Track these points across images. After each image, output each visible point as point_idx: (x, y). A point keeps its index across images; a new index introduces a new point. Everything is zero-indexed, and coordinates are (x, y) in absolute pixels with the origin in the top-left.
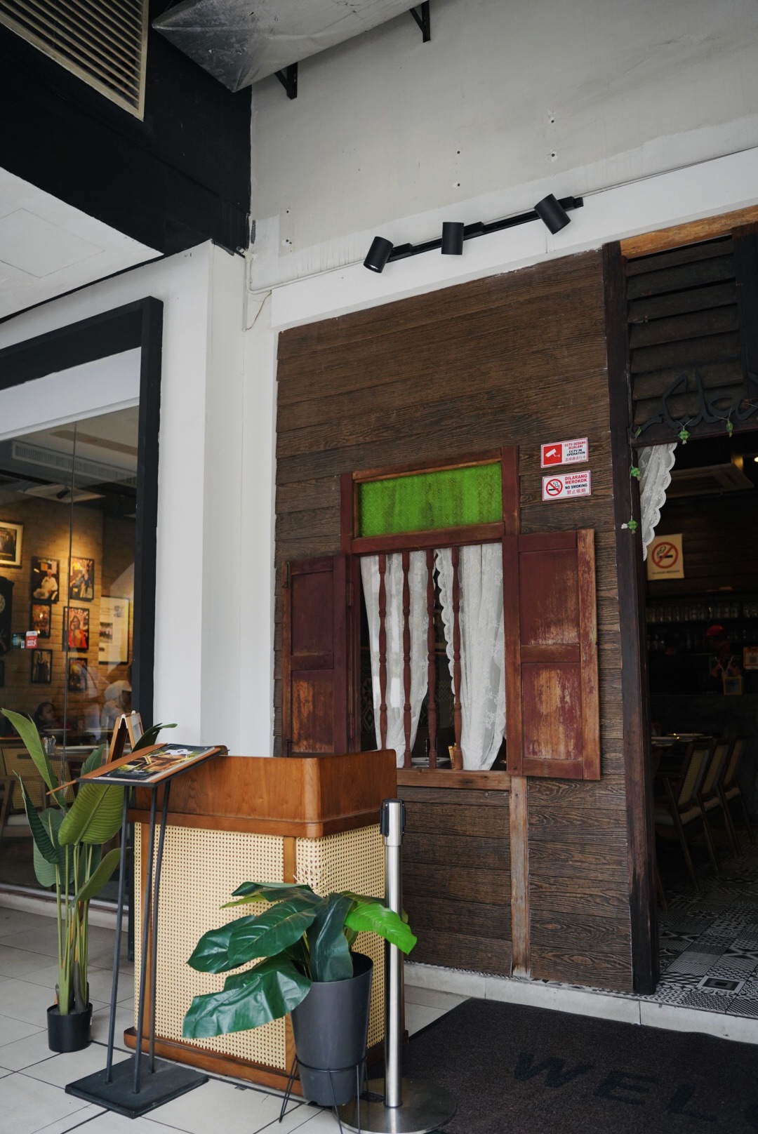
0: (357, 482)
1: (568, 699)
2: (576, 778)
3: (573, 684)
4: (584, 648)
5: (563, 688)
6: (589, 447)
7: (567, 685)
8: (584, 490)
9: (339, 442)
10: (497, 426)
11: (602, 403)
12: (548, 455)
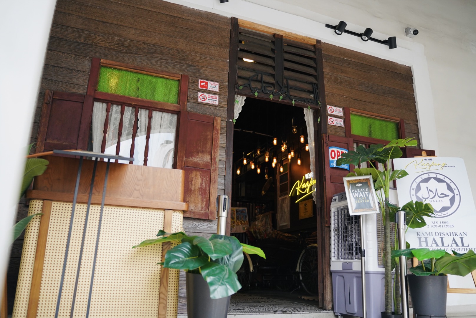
0: (102, 64)
1: (204, 184)
2: (206, 219)
3: (207, 178)
4: (213, 164)
5: (202, 180)
6: (219, 87)
7: (204, 178)
8: (215, 102)
9: (94, 42)
10: (180, 65)
11: (225, 72)
12: (202, 84)
